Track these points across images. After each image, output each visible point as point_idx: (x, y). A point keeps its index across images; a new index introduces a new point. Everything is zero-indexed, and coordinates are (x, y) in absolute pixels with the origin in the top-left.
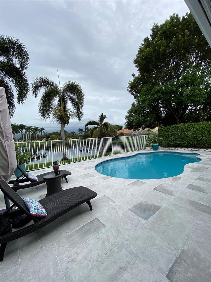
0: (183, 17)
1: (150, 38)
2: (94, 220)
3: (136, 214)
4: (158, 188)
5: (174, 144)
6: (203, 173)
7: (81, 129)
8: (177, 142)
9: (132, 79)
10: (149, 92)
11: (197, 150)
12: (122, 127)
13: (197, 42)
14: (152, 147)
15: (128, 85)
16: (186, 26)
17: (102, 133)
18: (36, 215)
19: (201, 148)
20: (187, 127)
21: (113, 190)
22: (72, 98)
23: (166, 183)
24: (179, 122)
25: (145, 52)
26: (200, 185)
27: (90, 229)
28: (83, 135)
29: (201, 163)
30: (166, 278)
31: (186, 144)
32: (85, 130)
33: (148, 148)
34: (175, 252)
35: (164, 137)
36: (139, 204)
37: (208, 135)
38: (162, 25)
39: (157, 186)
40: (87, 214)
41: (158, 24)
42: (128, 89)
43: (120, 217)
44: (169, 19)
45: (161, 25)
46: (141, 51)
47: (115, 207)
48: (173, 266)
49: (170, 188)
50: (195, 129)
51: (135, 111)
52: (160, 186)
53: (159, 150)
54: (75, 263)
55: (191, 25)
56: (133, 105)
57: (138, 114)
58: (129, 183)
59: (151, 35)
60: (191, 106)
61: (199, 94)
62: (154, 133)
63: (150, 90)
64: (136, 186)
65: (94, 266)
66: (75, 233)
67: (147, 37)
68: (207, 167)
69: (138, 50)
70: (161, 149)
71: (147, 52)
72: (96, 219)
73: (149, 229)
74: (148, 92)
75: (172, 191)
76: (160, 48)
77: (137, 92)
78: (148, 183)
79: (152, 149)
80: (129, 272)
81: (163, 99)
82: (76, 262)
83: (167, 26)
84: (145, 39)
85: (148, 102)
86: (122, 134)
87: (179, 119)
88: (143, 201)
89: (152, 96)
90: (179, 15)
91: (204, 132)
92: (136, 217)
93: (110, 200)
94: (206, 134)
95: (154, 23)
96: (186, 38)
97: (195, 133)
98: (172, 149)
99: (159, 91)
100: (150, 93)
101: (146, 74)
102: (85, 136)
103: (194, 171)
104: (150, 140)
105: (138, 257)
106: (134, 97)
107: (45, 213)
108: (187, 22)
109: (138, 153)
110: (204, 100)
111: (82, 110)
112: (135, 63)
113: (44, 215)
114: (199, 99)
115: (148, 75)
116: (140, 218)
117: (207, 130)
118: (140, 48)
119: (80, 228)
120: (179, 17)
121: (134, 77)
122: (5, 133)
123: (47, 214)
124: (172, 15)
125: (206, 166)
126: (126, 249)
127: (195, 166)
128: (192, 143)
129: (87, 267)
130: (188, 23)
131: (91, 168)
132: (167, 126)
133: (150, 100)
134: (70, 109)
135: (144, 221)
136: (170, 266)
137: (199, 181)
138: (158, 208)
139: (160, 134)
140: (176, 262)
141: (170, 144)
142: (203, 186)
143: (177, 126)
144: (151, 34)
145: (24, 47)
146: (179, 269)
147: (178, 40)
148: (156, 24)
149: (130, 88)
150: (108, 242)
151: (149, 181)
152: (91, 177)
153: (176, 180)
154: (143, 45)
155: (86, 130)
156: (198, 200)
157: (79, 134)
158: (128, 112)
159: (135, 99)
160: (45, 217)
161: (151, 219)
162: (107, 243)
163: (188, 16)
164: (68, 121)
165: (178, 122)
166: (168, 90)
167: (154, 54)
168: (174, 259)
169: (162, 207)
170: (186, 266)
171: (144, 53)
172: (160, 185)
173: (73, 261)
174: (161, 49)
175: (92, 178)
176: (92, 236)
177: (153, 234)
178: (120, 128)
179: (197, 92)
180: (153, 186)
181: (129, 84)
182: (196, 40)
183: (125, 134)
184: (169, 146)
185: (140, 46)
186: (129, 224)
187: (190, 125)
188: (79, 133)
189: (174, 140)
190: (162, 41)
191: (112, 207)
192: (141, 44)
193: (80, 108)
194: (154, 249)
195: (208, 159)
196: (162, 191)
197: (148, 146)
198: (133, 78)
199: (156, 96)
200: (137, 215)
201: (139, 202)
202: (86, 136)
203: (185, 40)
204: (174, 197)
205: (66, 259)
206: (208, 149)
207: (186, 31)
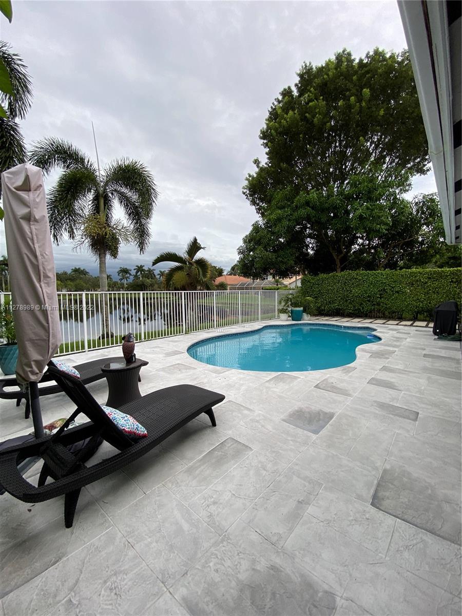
0: (361, 60)
1: (295, 93)
2: (227, 441)
3: (297, 426)
4: (322, 385)
5: (330, 310)
6: (389, 360)
7: (126, 269)
8: (336, 306)
9: (254, 171)
10: (289, 203)
11: (371, 323)
12: (222, 270)
13: (383, 116)
14: (291, 313)
15: (246, 183)
16: (365, 79)
17: (192, 282)
18: (130, 432)
19: (377, 318)
20: (355, 279)
21: (241, 390)
22: (125, 197)
23: (333, 377)
24: (340, 267)
25: (285, 119)
26: (389, 379)
27: (225, 455)
28: (131, 283)
29: (381, 344)
30: (371, 506)
31: (351, 311)
32: (137, 273)
33: (284, 316)
34: (374, 473)
35: (312, 295)
36: (297, 411)
37: (390, 294)
38: (319, 68)
39: (319, 382)
40: (208, 431)
41: (312, 64)
42: (245, 191)
43: (271, 433)
44: (333, 58)
45: (316, 68)
46: (274, 115)
47: (257, 419)
48: (376, 491)
49: (342, 385)
50: (369, 283)
51: (260, 239)
52: (325, 382)
53: (303, 320)
54: (221, 506)
55: (374, 80)
56: (256, 228)
57: (265, 246)
58: (268, 379)
59: (296, 85)
60: (362, 238)
61: (379, 217)
62: (287, 286)
63: (290, 199)
64: (281, 383)
65: (256, 505)
66: (199, 464)
67: (289, 88)
68: (393, 350)
69: (269, 111)
70: (307, 319)
71: (288, 120)
72: (229, 440)
73: (326, 446)
74: (286, 202)
75: (347, 389)
76: (314, 117)
77: (262, 200)
78: (302, 377)
79: (291, 318)
80: (314, 506)
81: (315, 220)
82: (221, 504)
83: (330, 73)
84: (285, 90)
85: (286, 223)
86: (222, 286)
87: (340, 261)
88: (303, 406)
89: (294, 211)
90: (352, 53)
91: (384, 290)
92: (300, 431)
93: (242, 408)
94: (386, 292)
95: (304, 62)
96: (364, 104)
97: (369, 290)
98: (327, 318)
99: (307, 203)
100: (289, 206)
101: (285, 165)
102: (135, 286)
103: (374, 358)
104: (288, 300)
105: (320, 485)
106: (256, 209)
107: (142, 430)
108: (368, 72)
109: (264, 325)
110: (386, 230)
111: (149, 226)
112: (261, 138)
113: (142, 433)
114: (379, 226)
115: (289, 167)
116: (305, 432)
117: (390, 286)
118: (274, 107)
119: (205, 455)
120: (353, 58)
121: (258, 166)
122: (44, 268)
123: (147, 432)
124: (341, 51)
125: (391, 349)
126: (298, 477)
127: (373, 349)
128: (363, 308)
129: (244, 509)
130: (369, 75)
131: (180, 353)
132: (318, 275)
133: (289, 220)
134: (122, 222)
135: (314, 436)
136: (372, 491)
137: (384, 372)
138: (331, 416)
139: (305, 289)
140: (379, 485)
141: (323, 310)
142: (393, 380)
143: (337, 276)
144: (298, 82)
145: (19, 62)
146: (387, 494)
147: (349, 107)
148: (308, 64)
149: (249, 189)
150: (264, 470)
151: (302, 374)
152: (188, 370)
153: (349, 372)
154: (279, 102)
155: (139, 273)
156: (391, 401)
157: (121, 280)
158: (245, 241)
159: (258, 213)
160: (144, 436)
161: (324, 432)
162: (264, 473)
163: (370, 59)
164: (116, 248)
165: (338, 267)
166: (326, 203)
167: (301, 126)
168: (376, 482)
169: (337, 415)
170: (395, 489)
171: (282, 121)
172: (324, 380)
173: (215, 503)
174: (316, 119)
175: (192, 372)
176: (234, 465)
177: (335, 453)
178: (220, 272)
179: (376, 213)
180: (312, 382)
181: (247, 179)
182: (382, 112)
183: (229, 286)
184: (320, 313)
185: (273, 104)
186: (291, 442)
187: (361, 274)
188: (121, 278)
189: (330, 302)
190: (318, 102)
191: (250, 418)
192: (275, 99)
193: (143, 221)
194: (342, 471)
195: (392, 337)
196: (329, 389)
197: (283, 311)
198: (257, 170)
199: (303, 212)
200: (301, 428)
201: (296, 409)
202: (138, 286)
203: (361, 107)
204: (352, 398)
205: (202, 502)
206: (389, 321)
207: (364, 90)
